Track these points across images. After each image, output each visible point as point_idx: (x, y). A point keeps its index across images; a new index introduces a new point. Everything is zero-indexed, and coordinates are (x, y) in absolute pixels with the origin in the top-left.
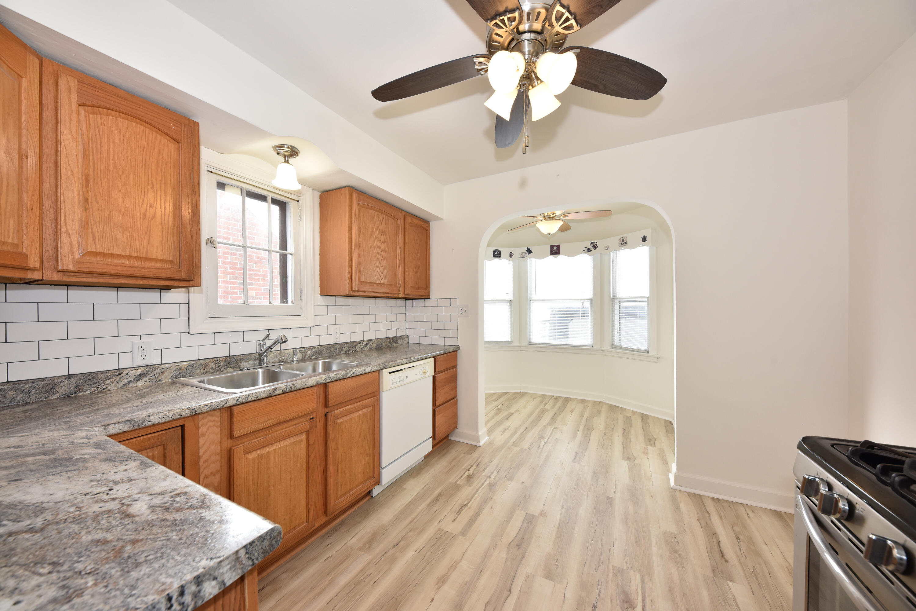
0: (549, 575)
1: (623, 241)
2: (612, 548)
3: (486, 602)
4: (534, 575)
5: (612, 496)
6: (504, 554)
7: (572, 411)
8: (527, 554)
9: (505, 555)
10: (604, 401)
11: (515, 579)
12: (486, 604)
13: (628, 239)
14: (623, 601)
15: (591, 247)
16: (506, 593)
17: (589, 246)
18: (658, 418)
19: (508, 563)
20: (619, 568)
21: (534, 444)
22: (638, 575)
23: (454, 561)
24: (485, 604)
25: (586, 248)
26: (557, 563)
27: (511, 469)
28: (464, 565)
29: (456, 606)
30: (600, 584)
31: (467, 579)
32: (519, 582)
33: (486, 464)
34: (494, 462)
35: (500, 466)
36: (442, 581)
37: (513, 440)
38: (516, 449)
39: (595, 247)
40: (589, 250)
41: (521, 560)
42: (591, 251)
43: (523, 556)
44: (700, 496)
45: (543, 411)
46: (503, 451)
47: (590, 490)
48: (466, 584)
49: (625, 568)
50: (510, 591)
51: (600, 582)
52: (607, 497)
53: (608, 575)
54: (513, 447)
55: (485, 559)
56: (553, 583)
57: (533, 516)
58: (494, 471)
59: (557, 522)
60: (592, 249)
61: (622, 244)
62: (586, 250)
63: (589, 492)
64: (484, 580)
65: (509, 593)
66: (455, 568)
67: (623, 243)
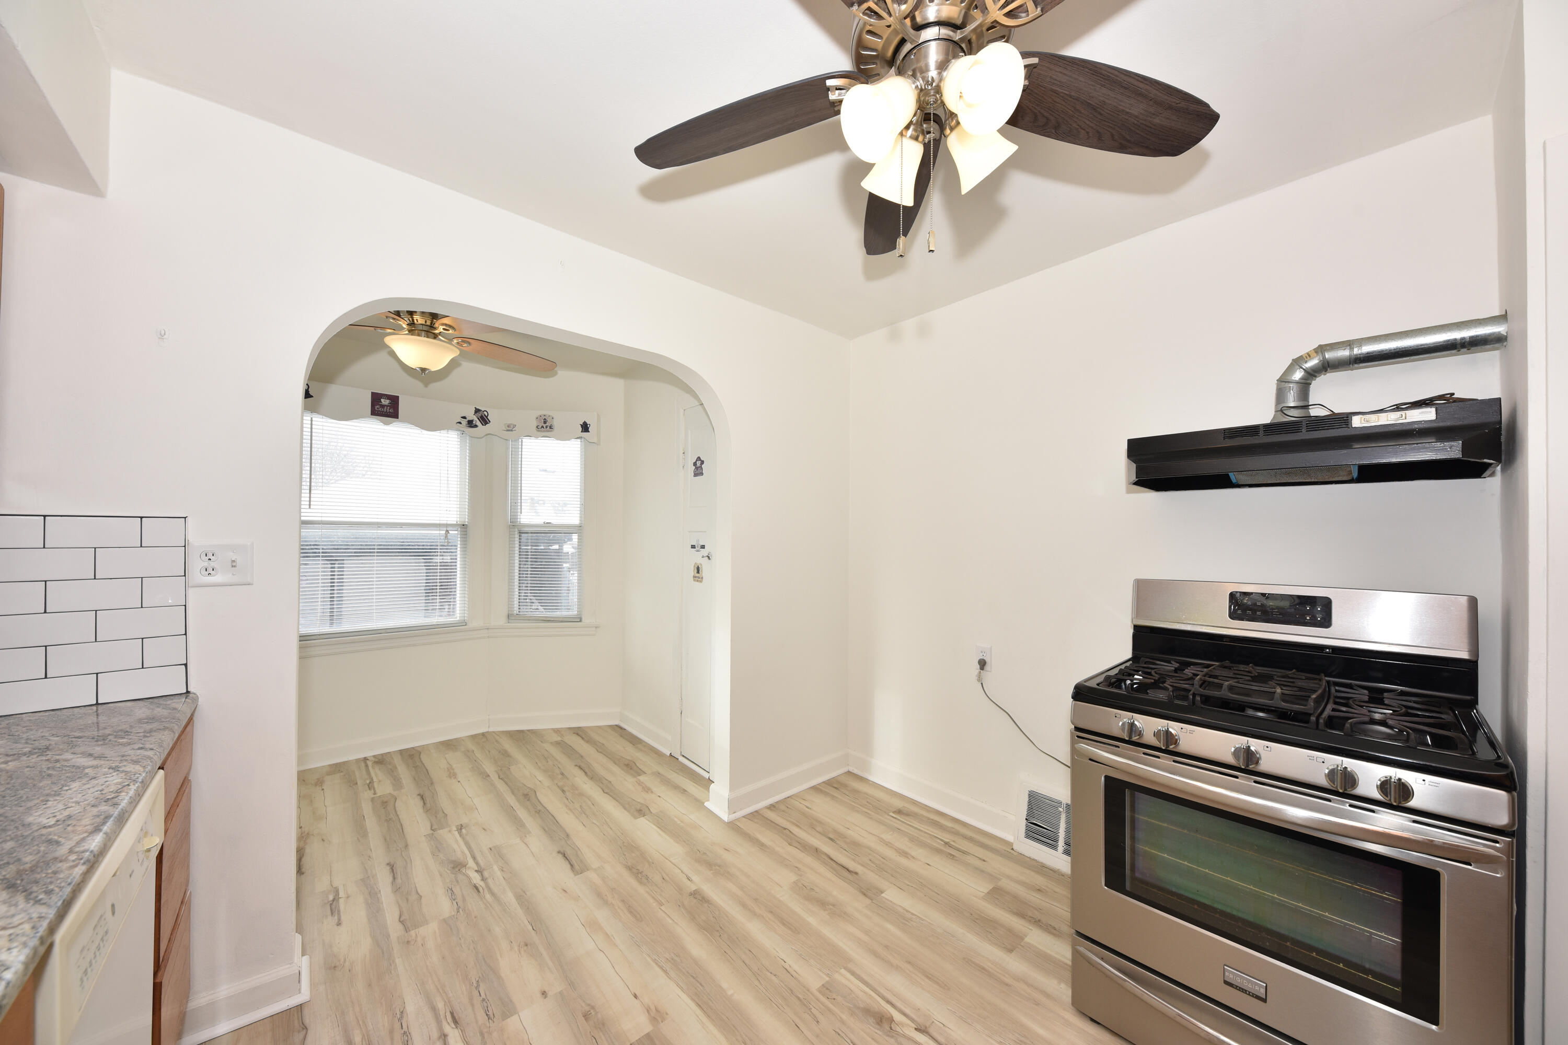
1: (545, 422)
2: (786, 966)
5: (693, 888)
7: (452, 774)
10: (491, 729)
13: (555, 420)
14: (878, 1023)
15: (475, 418)
17: (471, 416)
18: (599, 727)
20: (823, 985)
21: (457, 890)
22: (843, 971)
25: (464, 418)
27: (477, 987)
30: (840, 1033)
33: (391, 1032)
34: (410, 1008)
35: (440, 1005)
37: (391, 916)
38: (429, 932)
39: (484, 420)
40: (471, 424)
42: (476, 426)
44: (756, 812)
45: (385, 806)
46: (398, 961)
47: (661, 904)
49: (827, 979)
51: (838, 1030)
52: (691, 894)
53: (830, 1010)
54: (413, 933)
57: (648, 1036)
58: (440, 1029)
59: (692, 1005)
60: (478, 423)
61: (543, 427)
62: (464, 422)
63: (663, 908)
67: (545, 426)
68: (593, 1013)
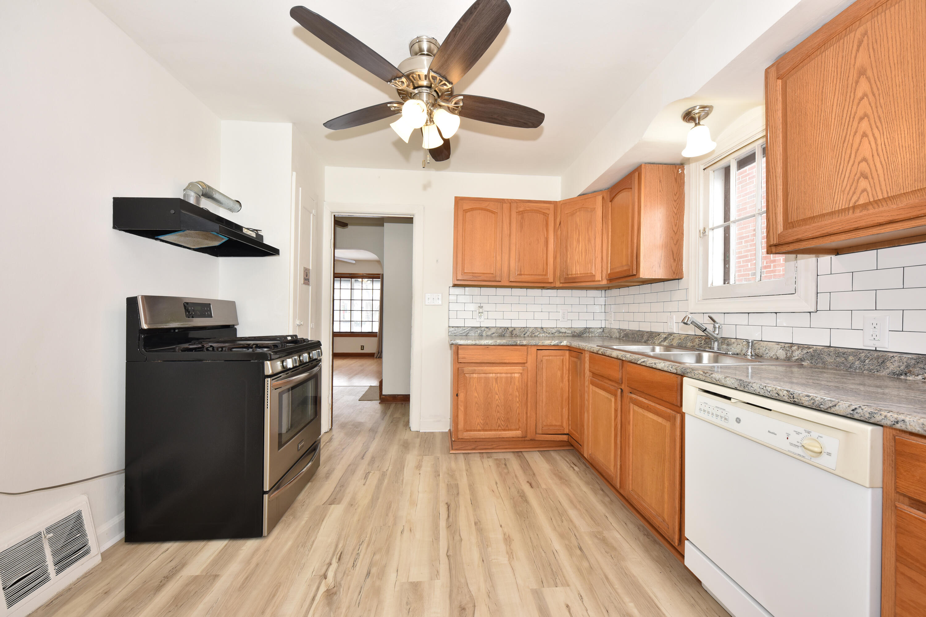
0: (416, 587)
3: (463, 541)
4: (431, 580)
6: (473, 589)
8: (448, 601)
9: (471, 589)
11: (448, 567)
12: (461, 540)
16: (450, 553)
19: (463, 581)
23: (515, 558)
24: (463, 539)
26: (408, 607)
28: (503, 559)
29: (482, 530)
31: (489, 549)
32: (443, 567)
36: (508, 540)
41: (451, 591)
43: (450, 596)
48: (487, 545)
50: (448, 556)
55: (489, 574)
56: (410, 580)
64: (476, 555)
65: (448, 554)
66: (507, 553)
68: (479, 524)
